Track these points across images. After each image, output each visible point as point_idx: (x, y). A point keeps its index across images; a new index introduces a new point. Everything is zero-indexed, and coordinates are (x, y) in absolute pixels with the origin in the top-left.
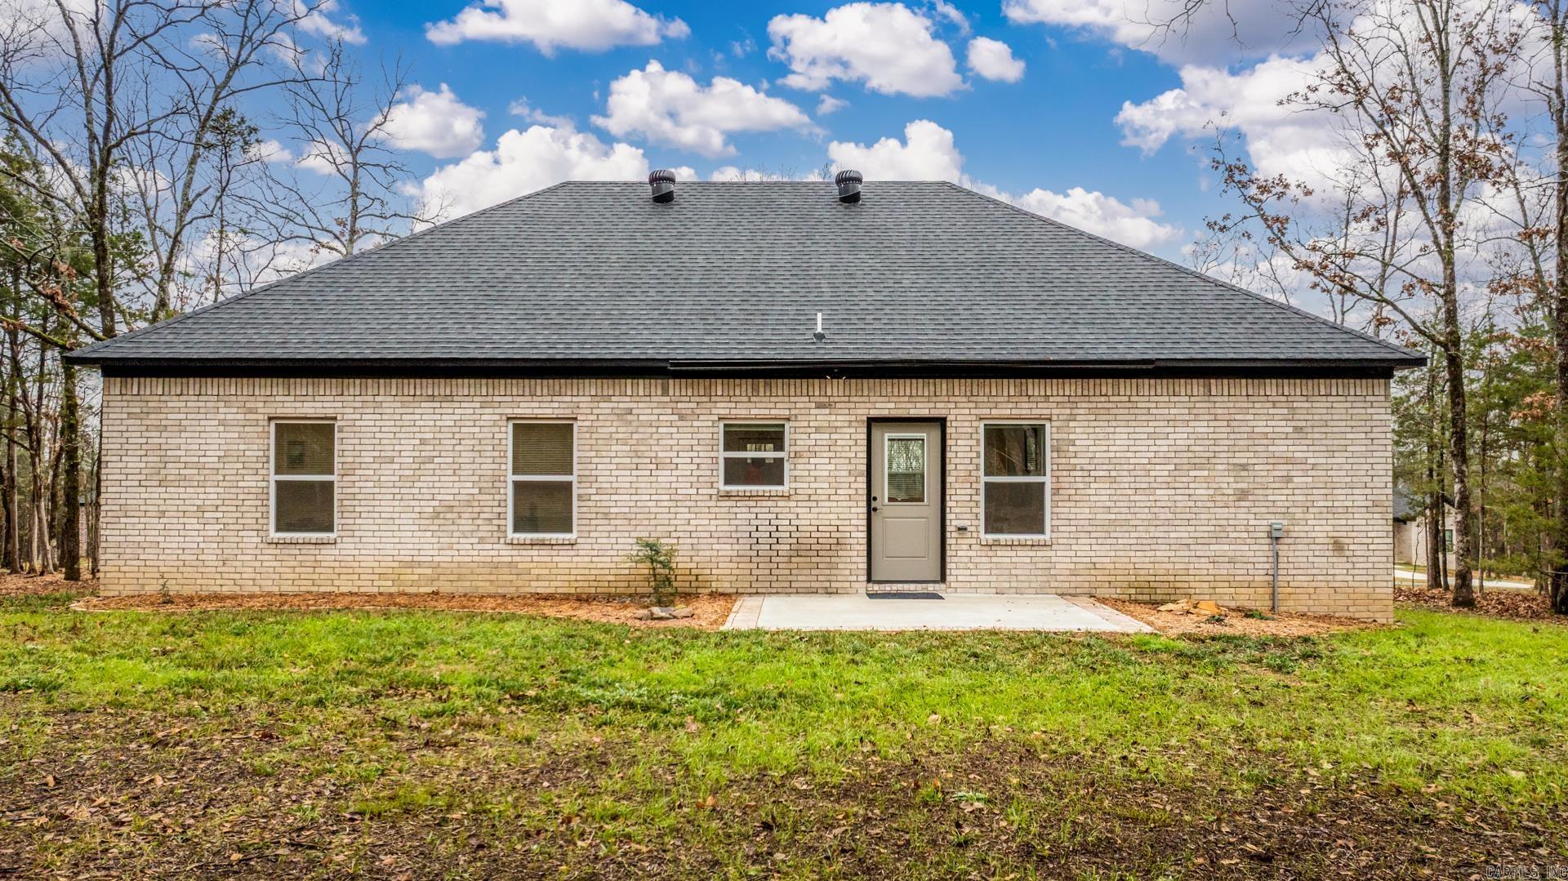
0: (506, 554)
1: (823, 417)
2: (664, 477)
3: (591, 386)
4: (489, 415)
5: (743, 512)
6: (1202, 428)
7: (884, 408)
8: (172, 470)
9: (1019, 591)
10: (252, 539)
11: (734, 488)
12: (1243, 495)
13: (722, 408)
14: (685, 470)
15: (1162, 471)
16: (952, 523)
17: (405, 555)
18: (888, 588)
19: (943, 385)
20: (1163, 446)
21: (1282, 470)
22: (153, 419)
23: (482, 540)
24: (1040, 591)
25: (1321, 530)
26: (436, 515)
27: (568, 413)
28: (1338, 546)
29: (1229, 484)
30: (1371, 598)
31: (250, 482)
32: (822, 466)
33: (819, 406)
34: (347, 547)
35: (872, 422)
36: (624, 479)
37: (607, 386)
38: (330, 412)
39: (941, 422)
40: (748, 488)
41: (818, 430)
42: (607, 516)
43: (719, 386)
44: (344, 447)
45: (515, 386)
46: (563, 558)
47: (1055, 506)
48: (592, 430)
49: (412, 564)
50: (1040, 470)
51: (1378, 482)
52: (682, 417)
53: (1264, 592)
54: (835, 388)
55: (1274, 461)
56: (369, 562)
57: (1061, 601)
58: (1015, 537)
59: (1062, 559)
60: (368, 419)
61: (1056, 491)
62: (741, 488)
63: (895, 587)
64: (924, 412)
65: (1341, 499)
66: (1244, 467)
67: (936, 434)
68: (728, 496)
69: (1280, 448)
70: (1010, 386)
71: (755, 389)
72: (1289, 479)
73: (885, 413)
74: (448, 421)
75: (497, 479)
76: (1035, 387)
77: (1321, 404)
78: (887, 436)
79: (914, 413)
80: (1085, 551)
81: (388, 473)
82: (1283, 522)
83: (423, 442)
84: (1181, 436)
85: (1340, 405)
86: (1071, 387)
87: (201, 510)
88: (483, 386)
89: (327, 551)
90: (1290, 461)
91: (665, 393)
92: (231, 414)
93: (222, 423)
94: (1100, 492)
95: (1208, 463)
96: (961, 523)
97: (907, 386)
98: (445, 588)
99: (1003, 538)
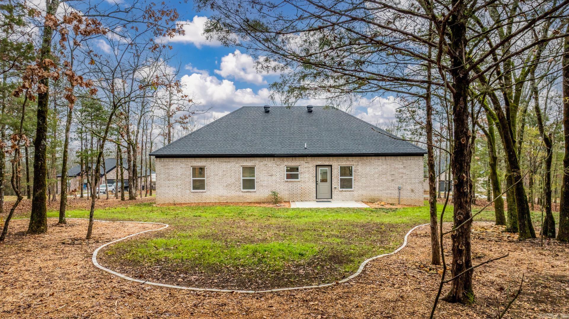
0: (241, 194)
1: (307, 165)
2: (274, 178)
3: (259, 159)
4: (237, 165)
5: (290, 185)
6: (384, 167)
7: (319, 163)
8: (171, 177)
9: (347, 200)
10: (188, 192)
11: (288, 180)
12: (393, 180)
13: (286, 163)
14: (278, 176)
15: (376, 176)
16: (333, 186)
17: (221, 194)
18: (320, 200)
19: (331, 158)
20: (376, 170)
21: (401, 175)
22: (166, 167)
23: (236, 191)
24: (351, 200)
25: (409, 187)
26: (227, 186)
27: (254, 165)
28: (412, 191)
29: (390, 178)
30: (419, 201)
31: (187, 180)
32: (307, 175)
33: (306, 163)
34: (208, 193)
35: (317, 166)
36: (266, 178)
37: (262, 159)
38: (204, 165)
39: (331, 166)
40: (291, 180)
41: (306, 168)
42: (262, 186)
43: (285, 159)
44: (207, 172)
45: (243, 159)
46: (253, 195)
47: (354, 182)
48: (259, 168)
49: (222, 196)
50: (351, 175)
51: (421, 177)
52: (277, 165)
53: (397, 200)
54: (309, 159)
55: (399, 173)
56: (213, 196)
57: (355, 202)
58: (346, 189)
59: (356, 194)
60: (212, 166)
61: (355, 180)
62: (290, 180)
63: (322, 200)
64: (328, 164)
65: (413, 181)
66: (393, 175)
67: (330, 168)
68: (287, 181)
69: (401, 171)
70: (345, 158)
71: (293, 159)
72: (402, 177)
73: (319, 164)
74: (229, 167)
75: (239, 178)
76: (350, 159)
77: (409, 162)
78: (320, 169)
79: (325, 164)
80: (361, 192)
81: (217, 178)
82: (401, 186)
83: (224, 171)
84: (380, 168)
85: (413, 162)
86: (358, 158)
87: (177, 185)
88: (236, 159)
89: (204, 194)
90: (402, 173)
91: (274, 160)
92: (183, 165)
93: (181, 167)
94: (364, 180)
95: (386, 174)
96: (335, 187)
97: (324, 158)
98: (229, 201)
99: (344, 189)
